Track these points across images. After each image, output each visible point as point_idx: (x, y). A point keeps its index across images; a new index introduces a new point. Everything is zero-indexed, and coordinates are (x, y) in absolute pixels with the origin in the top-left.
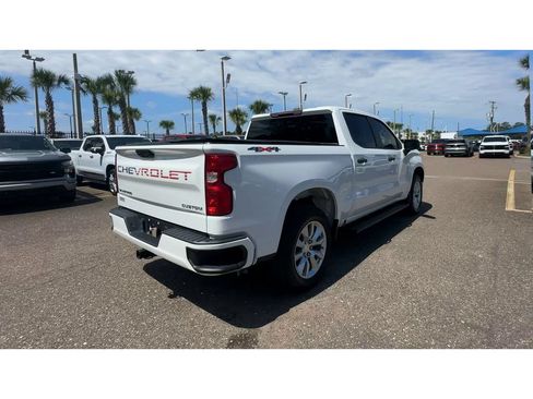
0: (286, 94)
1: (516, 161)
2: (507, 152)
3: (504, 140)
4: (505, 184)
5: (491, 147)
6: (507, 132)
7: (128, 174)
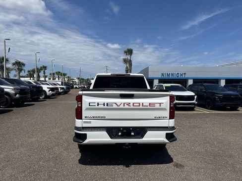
7: (106, 106)
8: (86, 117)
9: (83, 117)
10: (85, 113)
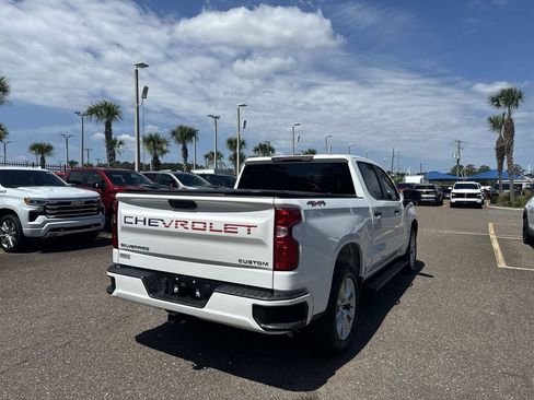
0: (217, 117)
1: (490, 212)
2: (479, 201)
3: (475, 187)
4: (488, 239)
5: (462, 195)
6: (474, 177)
8: (123, 245)
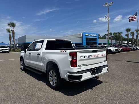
7: (88, 58)
8: (79, 65)
9: (78, 66)
10: (78, 63)
